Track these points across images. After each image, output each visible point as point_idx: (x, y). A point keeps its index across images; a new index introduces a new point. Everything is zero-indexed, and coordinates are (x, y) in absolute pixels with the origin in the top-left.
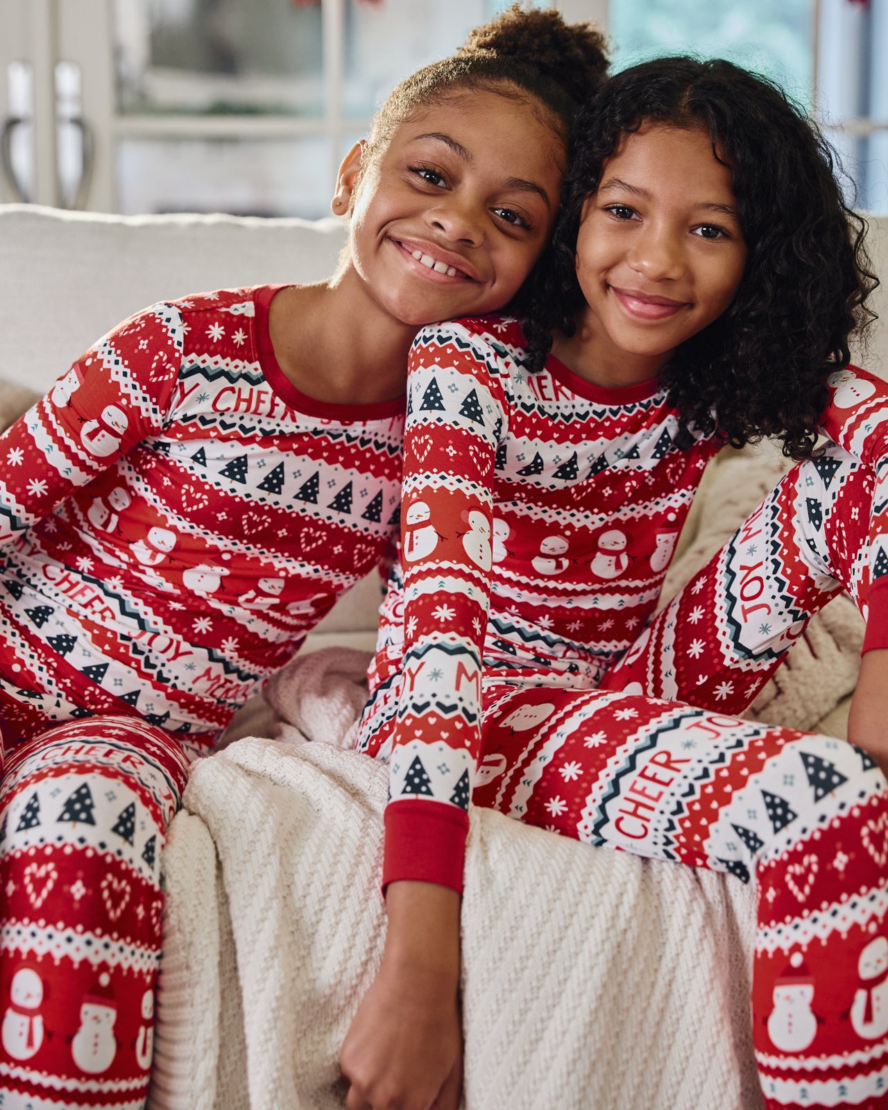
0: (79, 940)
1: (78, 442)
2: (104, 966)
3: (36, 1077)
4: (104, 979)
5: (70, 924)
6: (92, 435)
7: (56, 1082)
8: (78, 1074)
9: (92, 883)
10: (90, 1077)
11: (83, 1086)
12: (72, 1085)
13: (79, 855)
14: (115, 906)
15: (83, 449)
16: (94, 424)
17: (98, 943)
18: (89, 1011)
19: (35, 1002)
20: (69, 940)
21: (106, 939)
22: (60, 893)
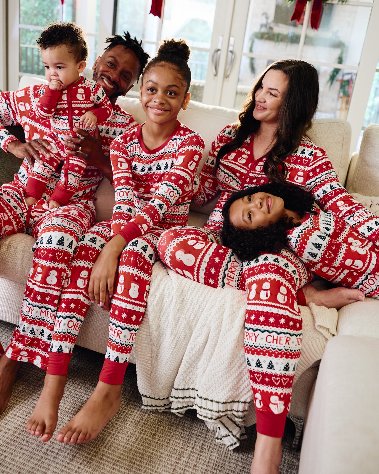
0: (131, 269)
1: (120, 169)
2: (136, 275)
3: (122, 298)
4: (136, 278)
5: (130, 266)
6: (121, 166)
7: (126, 299)
8: (130, 298)
9: (135, 257)
10: (132, 299)
11: (131, 301)
12: (128, 300)
13: (133, 252)
14: (140, 263)
15: (122, 169)
16: (119, 164)
17: (135, 270)
18: (133, 284)
19: (123, 282)
20: (129, 269)
21: (137, 270)
22: (129, 260)
